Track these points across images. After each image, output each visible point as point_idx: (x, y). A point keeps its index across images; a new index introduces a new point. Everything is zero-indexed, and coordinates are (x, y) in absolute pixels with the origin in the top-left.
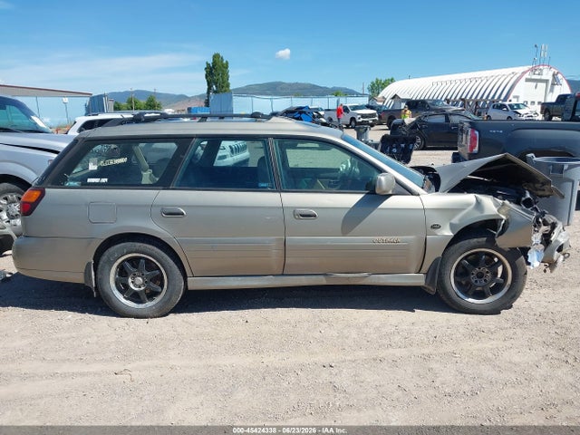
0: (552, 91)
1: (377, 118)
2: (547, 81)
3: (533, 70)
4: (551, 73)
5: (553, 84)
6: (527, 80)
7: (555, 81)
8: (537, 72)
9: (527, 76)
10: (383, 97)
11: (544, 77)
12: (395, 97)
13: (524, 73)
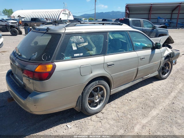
0: (69, 17)
1: (17, 24)
2: (67, 14)
3: (64, 10)
4: (68, 12)
5: (69, 15)
6: (63, 13)
7: (70, 15)
8: (65, 11)
9: (62, 12)
10: (14, 16)
11: (67, 13)
12: (19, 16)
13: (62, 11)
